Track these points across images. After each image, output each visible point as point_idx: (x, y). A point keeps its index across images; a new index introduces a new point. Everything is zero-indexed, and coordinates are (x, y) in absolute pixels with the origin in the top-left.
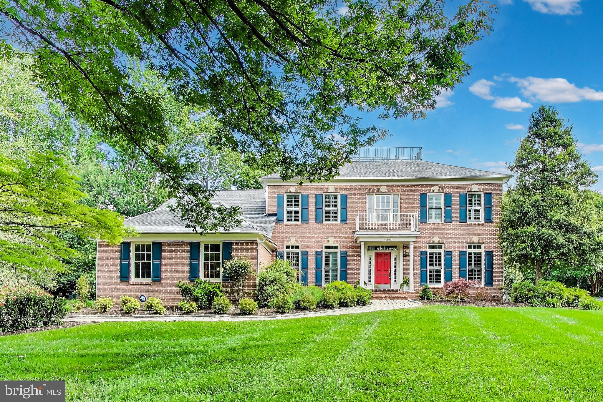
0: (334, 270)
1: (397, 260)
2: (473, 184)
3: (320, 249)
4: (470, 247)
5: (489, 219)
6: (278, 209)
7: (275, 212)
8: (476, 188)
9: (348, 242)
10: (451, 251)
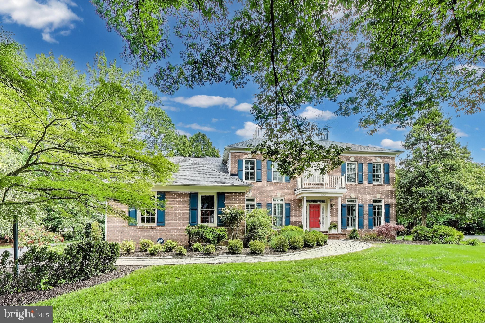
0: (280, 217)
1: (325, 210)
2: (377, 157)
3: (270, 202)
4: (374, 201)
5: (387, 182)
6: (238, 171)
7: (237, 173)
8: (378, 160)
9: (291, 196)
10: (363, 204)
